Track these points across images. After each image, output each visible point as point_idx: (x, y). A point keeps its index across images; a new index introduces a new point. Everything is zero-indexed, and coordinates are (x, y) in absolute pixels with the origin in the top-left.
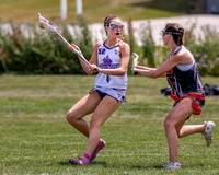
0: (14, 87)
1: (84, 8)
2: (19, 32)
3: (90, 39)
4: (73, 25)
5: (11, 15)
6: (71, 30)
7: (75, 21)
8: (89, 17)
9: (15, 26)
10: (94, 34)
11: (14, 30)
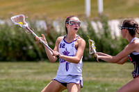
0: (48, 72)
1: (105, 7)
2: (52, 27)
3: (109, 33)
4: (96, 21)
5: (44, 14)
6: (94, 25)
7: (97, 18)
8: (108, 15)
9: (49, 22)
10: (112, 28)
11: (48, 26)
